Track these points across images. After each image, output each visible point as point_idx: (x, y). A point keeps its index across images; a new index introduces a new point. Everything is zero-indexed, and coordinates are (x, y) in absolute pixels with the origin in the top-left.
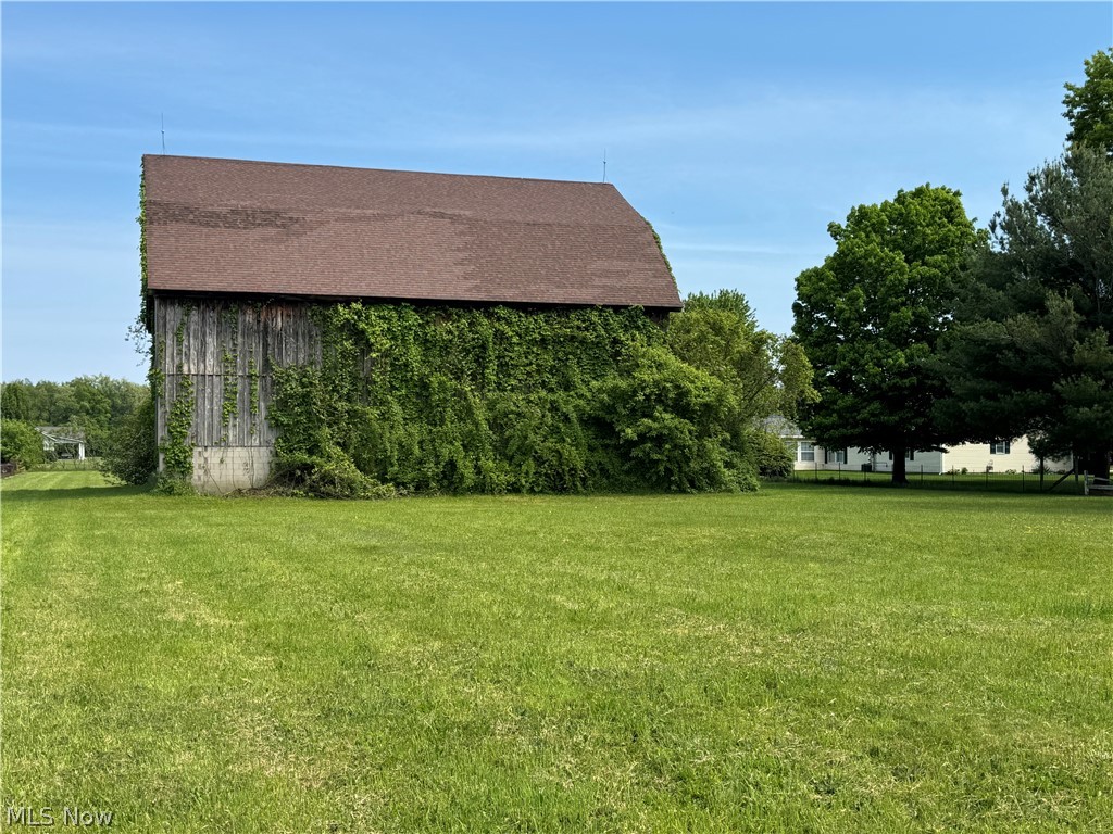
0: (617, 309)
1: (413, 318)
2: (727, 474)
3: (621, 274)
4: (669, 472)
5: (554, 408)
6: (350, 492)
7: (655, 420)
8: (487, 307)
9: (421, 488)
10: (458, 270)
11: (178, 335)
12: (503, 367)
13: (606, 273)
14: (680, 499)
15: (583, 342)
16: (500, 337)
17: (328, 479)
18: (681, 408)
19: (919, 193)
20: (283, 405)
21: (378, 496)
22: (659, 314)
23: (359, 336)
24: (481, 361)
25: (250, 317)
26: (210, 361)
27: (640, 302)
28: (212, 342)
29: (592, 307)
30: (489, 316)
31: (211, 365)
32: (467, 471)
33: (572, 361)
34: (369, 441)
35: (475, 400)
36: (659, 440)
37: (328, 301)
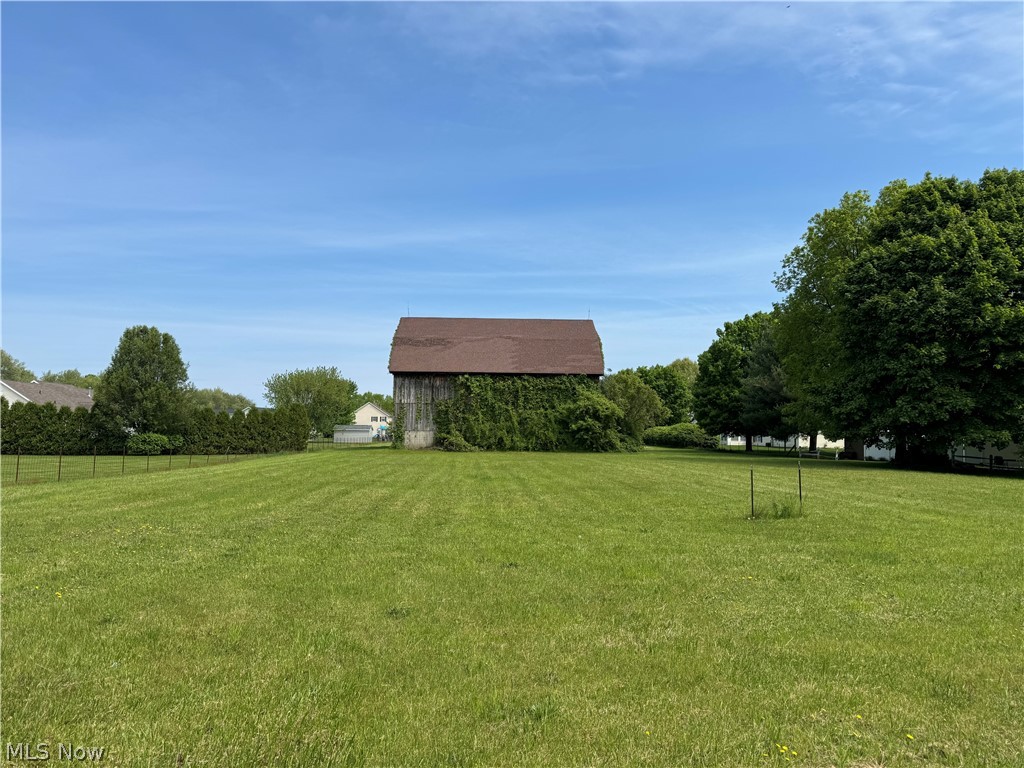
0: (575, 375)
1: (490, 380)
2: (619, 444)
3: (580, 361)
4: (592, 443)
5: (546, 416)
6: (459, 449)
7: (585, 421)
8: (519, 375)
9: (489, 448)
10: (510, 361)
11: (400, 388)
12: (527, 400)
13: (574, 360)
14: (597, 455)
15: (560, 389)
16: (525, 388)
17: (451, 444)
18: (596, 416)
20: (439, 413)
21: (471, 451)
22: (594, 377)
23: (468, 388)
24: (516, 397)
25: (427, 381)
27: (585, 372)
28: (413, 391)
29: (564, 375)
30: (520, 379)
31: (412, 399)
32: (508, 442)
33: (555, 397)
34: (470, 428)
35: (513, 413)
36: (587, 430)
37: (456, 375)
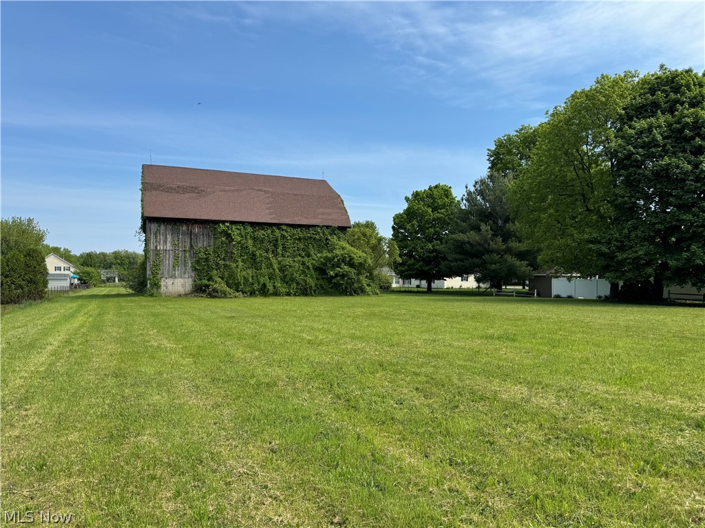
0: (328, 227)
1: (250, 229)
2: (368, 289)
4: (346, 288)
5: (303, 264)
6: (224, 295)
7: (341, 268)
8: (278, 225)
9: (252, 294)
10: (267, 211)
11: (155, 234)
12: (284, 248)
13: (323, 214)
14: (350, 298)
15: (315, 239)
16: (283, 237)
17: (215, 290)
18: (351, 264)
19: (436, 187)
20: (198, 262)
21: (235, 297)
22: (343, 229)
23: (228, 236)
24: (276, 246)
25: (185, 228)
26: (168, 244)
27: (336, 224)
28: (169, 238)
29: (318, 226)
30: (279, 229)
31: (169, 246)
32: (270, 287)
33: (311, 246)
34: (232, 275)
35: (274, 261)
36: (343, 276)
37: (216, 222)
